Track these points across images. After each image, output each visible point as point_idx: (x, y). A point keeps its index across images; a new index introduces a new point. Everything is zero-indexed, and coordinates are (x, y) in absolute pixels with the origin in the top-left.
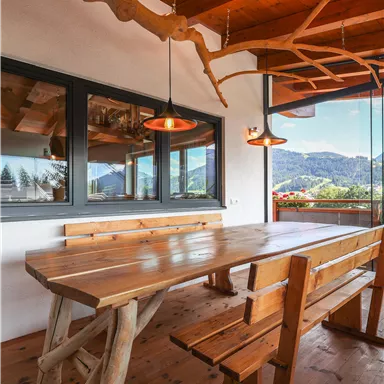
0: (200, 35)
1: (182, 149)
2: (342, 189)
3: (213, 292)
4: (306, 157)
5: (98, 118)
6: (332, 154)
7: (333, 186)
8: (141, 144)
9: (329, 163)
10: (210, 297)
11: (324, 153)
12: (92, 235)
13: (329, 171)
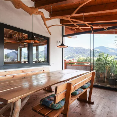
0: (43, 13)
1: (37, 46)
2: (84, 58)
3: (46, 91)
4: (75, 48)
5: (8, 35)
6: (82, 48)
7: (82, 57)
8: (23, 44)
9: (81, 50)
10: (45, 93)
11: (80, 47)
12: (5, 76)
13: (81, 53)
